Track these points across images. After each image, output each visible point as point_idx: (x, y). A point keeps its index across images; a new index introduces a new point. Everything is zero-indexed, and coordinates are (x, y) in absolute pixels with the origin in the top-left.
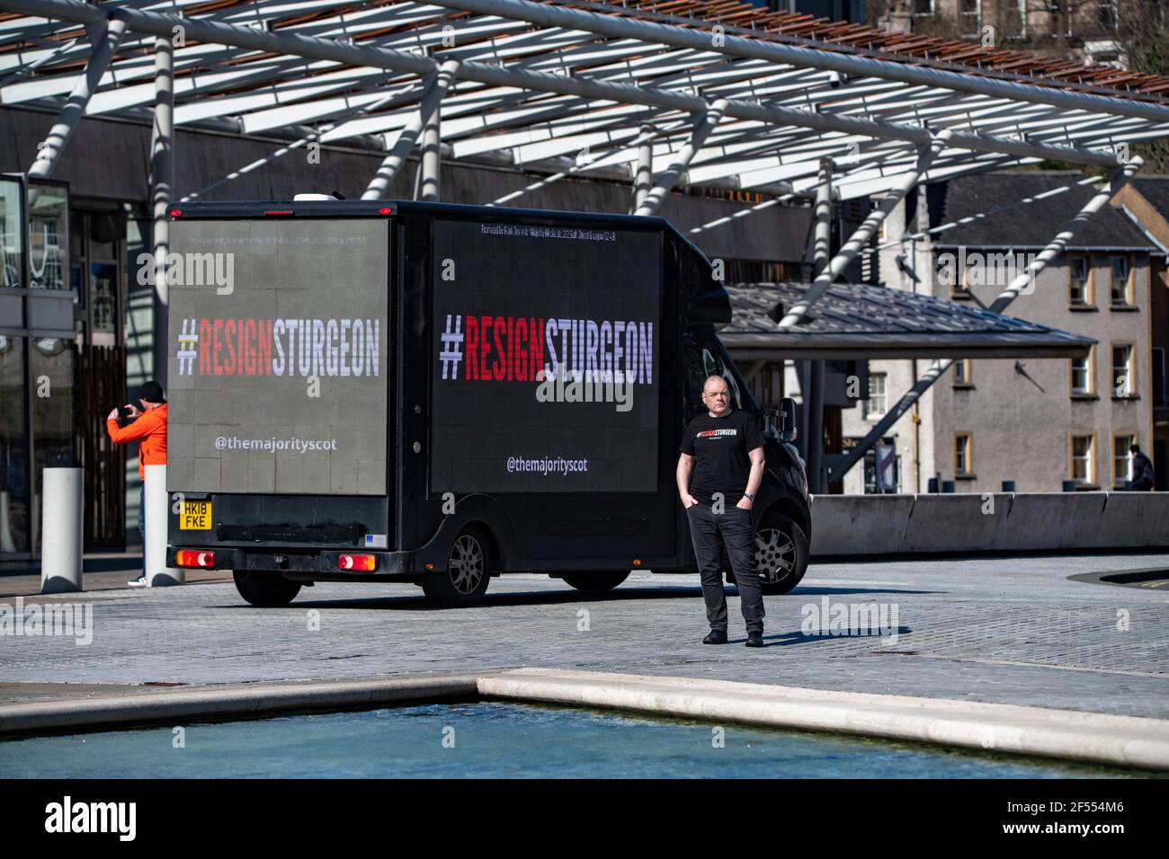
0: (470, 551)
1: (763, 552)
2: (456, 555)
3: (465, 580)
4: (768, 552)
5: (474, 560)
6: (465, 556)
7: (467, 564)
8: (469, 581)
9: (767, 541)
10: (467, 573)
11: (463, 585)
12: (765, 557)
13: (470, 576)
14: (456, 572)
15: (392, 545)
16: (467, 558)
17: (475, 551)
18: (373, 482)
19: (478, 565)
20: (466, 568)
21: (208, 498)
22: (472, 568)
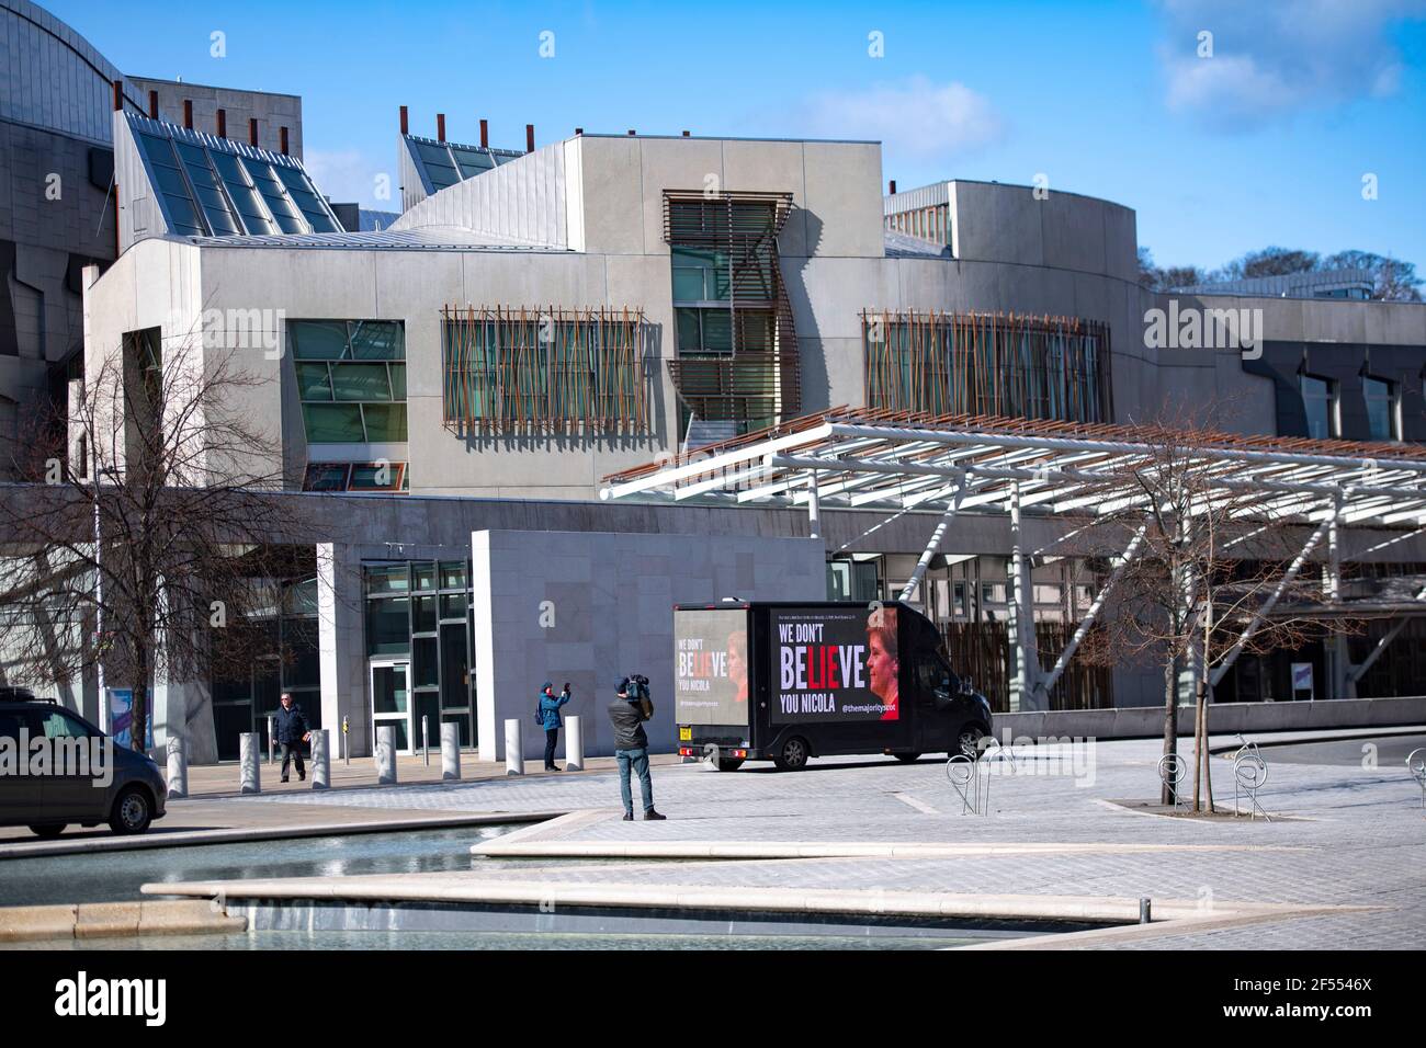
0: (796, 748)
2: (789, 750)
5: (798, 751)
6: (793, 750)
7: (796, 753)
8: (798, 760)
13: (797, 758)
15: (752, 746)
17: (799, 747)
18: (745, 722)
19: (800, 754)
20: (793, 755)
21: (689, 726)
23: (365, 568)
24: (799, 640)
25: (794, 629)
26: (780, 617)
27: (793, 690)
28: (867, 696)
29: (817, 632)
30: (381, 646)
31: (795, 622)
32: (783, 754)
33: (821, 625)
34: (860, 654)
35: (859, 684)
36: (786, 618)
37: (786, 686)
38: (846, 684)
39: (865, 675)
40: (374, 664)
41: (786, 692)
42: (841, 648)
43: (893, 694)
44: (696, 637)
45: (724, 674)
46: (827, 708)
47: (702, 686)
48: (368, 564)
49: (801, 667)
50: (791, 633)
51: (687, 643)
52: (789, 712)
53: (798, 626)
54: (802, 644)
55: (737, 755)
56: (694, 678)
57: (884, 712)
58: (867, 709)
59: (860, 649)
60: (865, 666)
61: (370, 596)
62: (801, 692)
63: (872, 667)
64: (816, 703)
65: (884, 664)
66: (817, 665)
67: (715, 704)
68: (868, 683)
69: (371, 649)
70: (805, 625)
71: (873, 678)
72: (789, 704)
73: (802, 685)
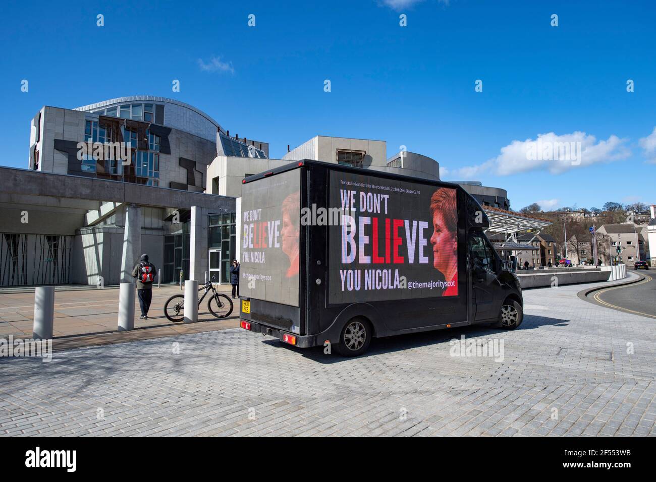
0: (357, 329)
1: (505, 314)
2: (349, 332)
3: (354, 344)
4: (507, 314)
5: (360, 333)
6: (354, 333)
7: (356, 336)
8: (357, 344)
9: (506, 309)
10: (356, 340)
11: (353, 346)
12: (506, 315)
13: (357, 342)
14: (348, 340)
15: (303, 333)
16: (356, 333)
17: (360, 329)
18: (295, 301)
19: (362, 336)
20: (355, 338)
21: (249, 300)
22: (359, 337)
23: (209, 216)
24: (362, 210)
25: (357, 197)
26: (342, 182)
27: (355, 265)
28: (430, 272)
29: (382, 203)
30: (214, 244)
31: (359, 190)
32: (342, 337)
33: (386, 197)
34: (424, 229)
35: (424, 260)
36: (349, 183)
37: (346, 259)
38: (411, 260)
39: (429, 251)
40: (211, 251)
41: (347, 267)
42: (407, 222)
43: (452, 271)
44: (257, 208)
45: (277, 245)
46: (392, 284)
47: (259, 258)
48: (210, 215)
49: (364, 240)
50: (353, 201)
51: (249, 214)
52: (351, 289)
53: (362, 194)
54: (366, 214)
55: (287, 340)
56: (254, 250)
57: (446, 288)
58: (430, 285)
59: (424, 225)
60: (429, 241)
61: (210, 226)
62: (364, 267)
63: (435, 243)
64: (380, 279)
65: (446, 241)
66: (382, 239)
67: (269, 278)
68: (431, 260)
69: (210, 245)
70: (370, 194)
71: (436, 254)
72: (350, 281)
73: (365, 260)
